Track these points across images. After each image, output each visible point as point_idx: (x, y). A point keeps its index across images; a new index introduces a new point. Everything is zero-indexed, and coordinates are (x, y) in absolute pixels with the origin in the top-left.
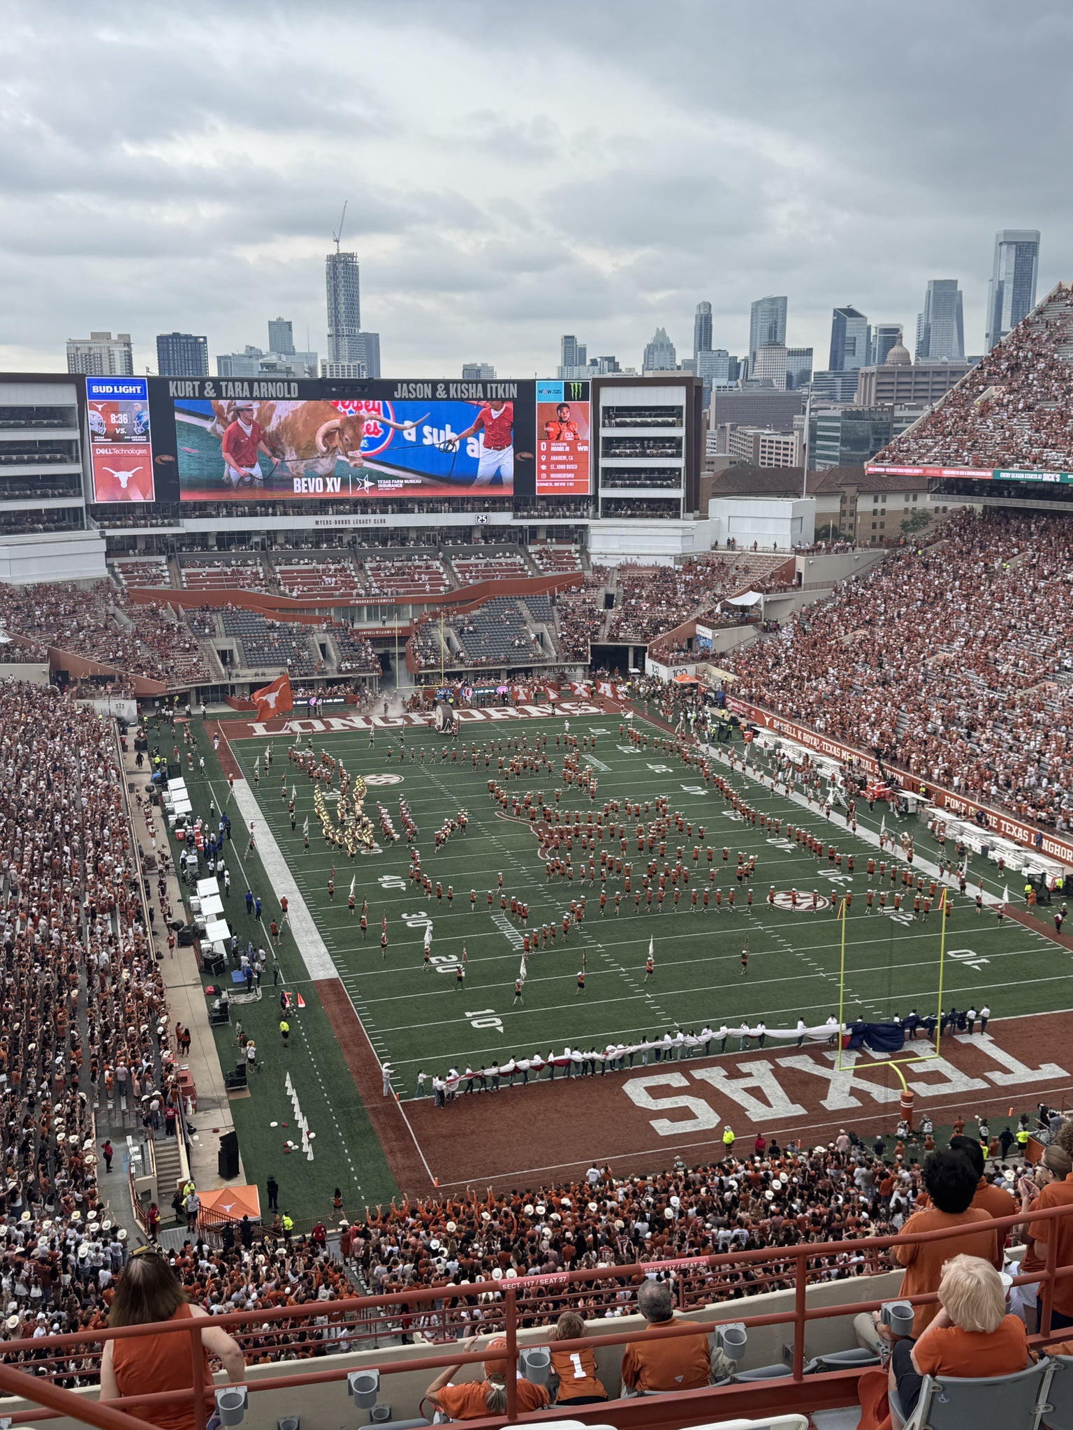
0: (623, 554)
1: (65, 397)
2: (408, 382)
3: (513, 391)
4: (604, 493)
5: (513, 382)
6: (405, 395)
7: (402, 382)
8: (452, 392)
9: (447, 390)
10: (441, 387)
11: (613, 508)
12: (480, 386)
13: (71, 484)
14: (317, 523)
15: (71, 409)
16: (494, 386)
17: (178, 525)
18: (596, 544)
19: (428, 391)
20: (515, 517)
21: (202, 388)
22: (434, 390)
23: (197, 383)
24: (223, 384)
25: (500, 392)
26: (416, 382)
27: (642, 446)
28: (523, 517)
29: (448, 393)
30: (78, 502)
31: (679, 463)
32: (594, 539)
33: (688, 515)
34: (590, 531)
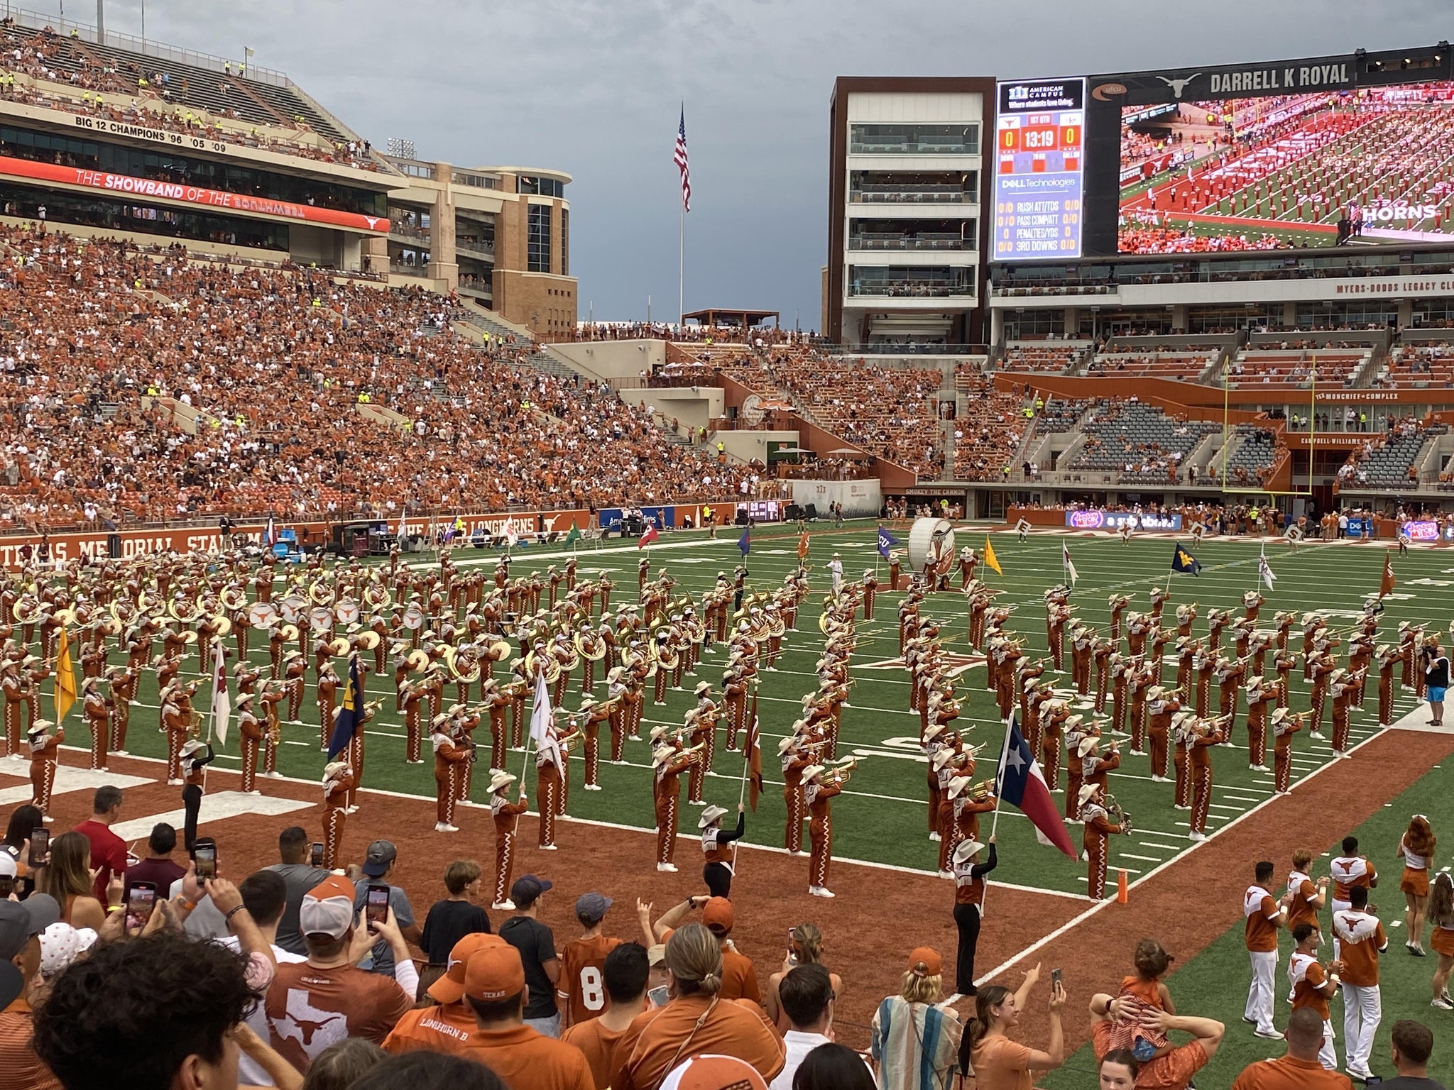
1: (965, 110)
13: (963, 233)
14: (1340, 289)
15: (973, 128)
17: (1114, 292)
30: (970, 258)
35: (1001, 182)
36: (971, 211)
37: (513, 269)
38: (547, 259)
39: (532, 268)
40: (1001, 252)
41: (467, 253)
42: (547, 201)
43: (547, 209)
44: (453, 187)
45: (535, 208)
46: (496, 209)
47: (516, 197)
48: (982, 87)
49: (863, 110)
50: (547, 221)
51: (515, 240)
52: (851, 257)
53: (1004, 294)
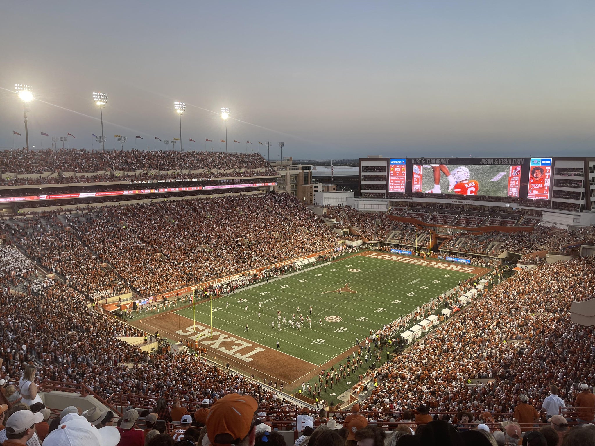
0: (551, 223)
1: (383, 164)
2: (485, 159)
3: (522, 162)
4: (554, 200)
5: (522, 159)
6: (484, 163)
7: (483, 159)
11: (558, 206)
12: (510, 160)
13: (383, 187)
14: (452, 202)
15: (385, 167)
16: (515, 160)
17: (411, 199)
18: (544, 218)
20: (520, 206)
22: (494, 161)
23: (420, 160)
24: (428, 160)
25: (517, 162)
26: (488, 159)
29: (499, 162)
30: (385, 191)
31: (582, 190)
32: (543, 216)
33: (587, 211)
34: (543, 213)
35: (391, 178)
36: (385, 182)
37: (301, 185)
39: (304, 184)
40: (390, 191)
41: (292, 182)
42: (307, 171)
43: (307, 172)
44: (289, 171)
45: (305, 172)
46: (298, 173)
47: (301, 171)
48: (387, 160)
49: (364, 164)
50: (308, 174)
51: (301, 179)
52: (362, 191)
53: (391, 198)
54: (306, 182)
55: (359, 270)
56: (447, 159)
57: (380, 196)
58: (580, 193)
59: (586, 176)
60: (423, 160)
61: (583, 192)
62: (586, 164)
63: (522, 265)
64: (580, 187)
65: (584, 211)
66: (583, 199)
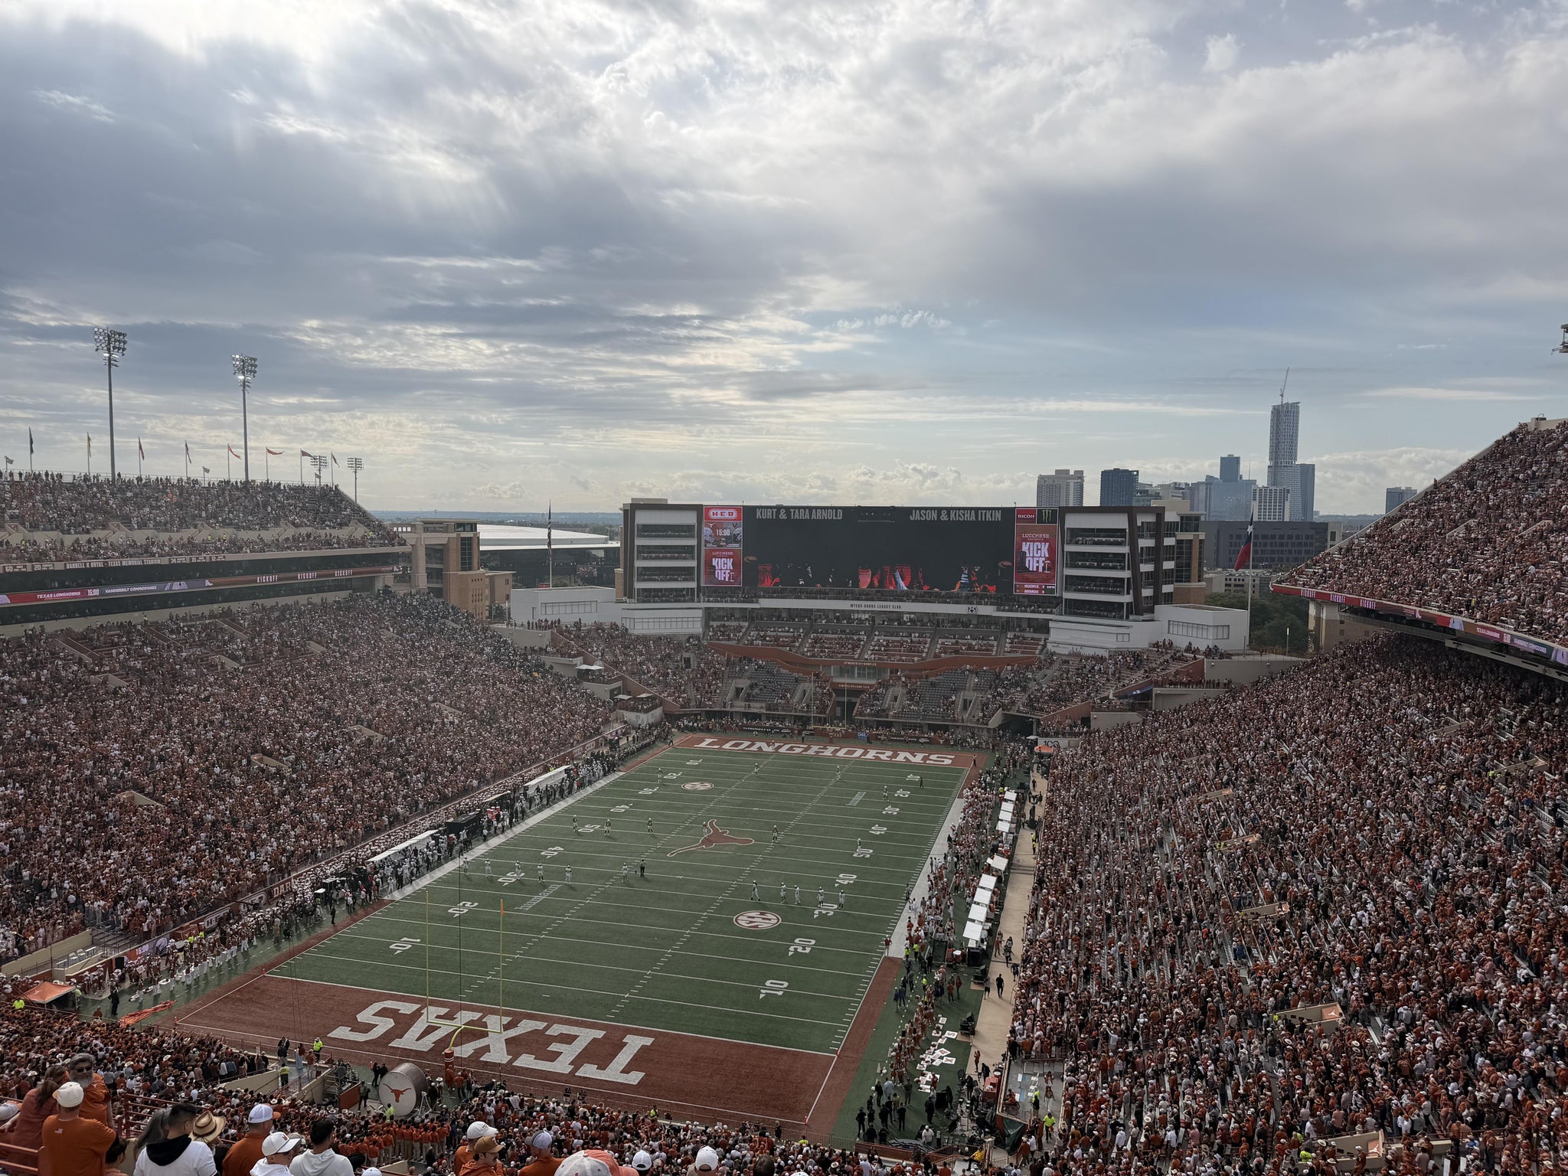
0: (1071, 644)
1: (690, 519)
2: (920, 509)
3: (999, 516)
4: (1067, 595)
5: (998, 509)
6: (918, 518)
7: (916, 509)
8: (952, 515)
9: (949, 514)
10: (944, 513)
11: (1076, 608)
12: (973, 512)
14: (851, 606)
15: (693, 526)
16: (984, 512)
17: (757, 602)
18: (1054, 635)
19: (935, 515)
20: (998, 610)
21: (778, 513)
22: (939, 515)
23: (775, 510)
24: (792, 510)
25: (988, 516)
26: (926, 509)
27: (1100, 560)
28: (1004, 610)
29: (949, 516)
30: (692, 584)
31: (1126, 574)
32: (1052, 631)
33: (1136, 617)
34: (1051, 624)
35: (705, 551)
36: (693, 563)
37: (454, 572)
38: (470, 564)
39: (463, 569)
40: (705, 582)
41: (430, 566)
42: (470, 535)
43: (470, 539)
44: (424, 535)
45: (463, 539)
46: (445, 542)
47: (454, 535)
48: (698, 509)
49: (642, 518)
50: (470, 545)
51: (454, 557)
52: (638, 585)
53: (708, 601)
54: (466, 565)
55: (708, 786)
56: (837, 508)
57: (678, 596)
58: (1123, 579)
59: (1133, 545)
60: (782, 511)
61: (1129, 579)
62: (1132, 521)
63: (1047, 739)
64: (1123, 568)
65: (1131, 617)
66: (1128, 593)
